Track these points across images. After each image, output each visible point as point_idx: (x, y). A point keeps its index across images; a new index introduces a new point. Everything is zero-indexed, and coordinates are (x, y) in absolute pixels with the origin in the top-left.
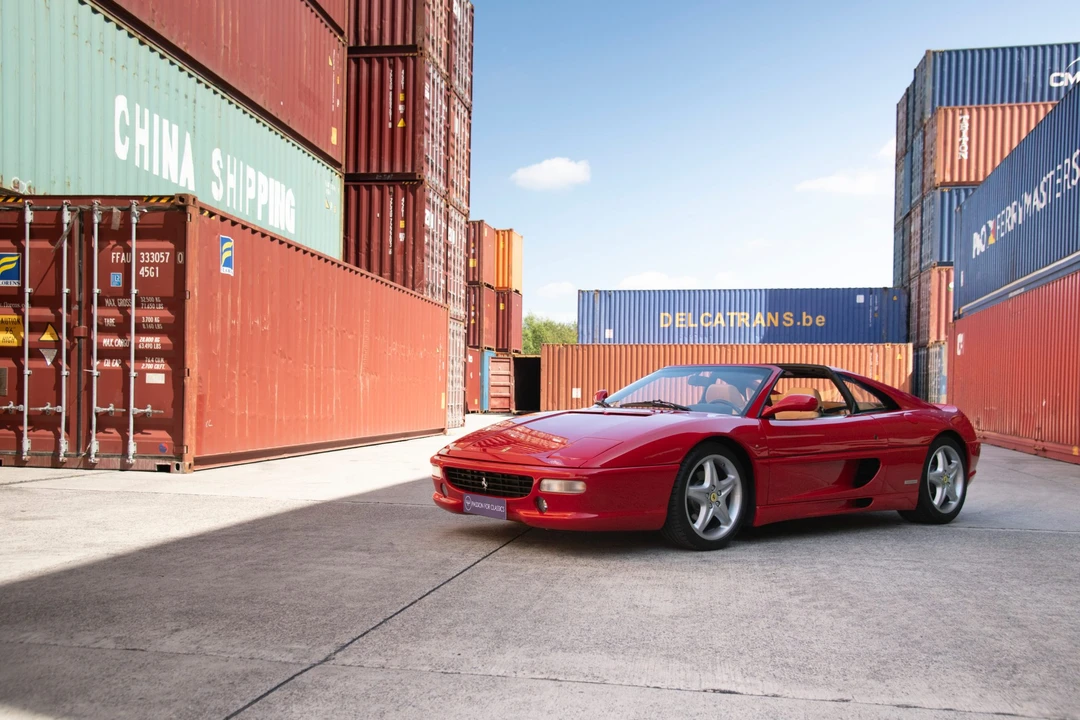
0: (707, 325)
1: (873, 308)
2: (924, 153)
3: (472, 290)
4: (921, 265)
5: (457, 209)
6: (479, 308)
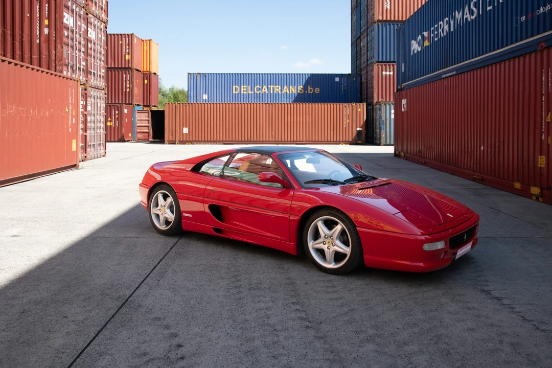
0: (258, 92)
1: (344, 85)
2: (367, 6)
3: (127, 72)
4: (367, 62)
5: (96, 17)
6: (131, 82)
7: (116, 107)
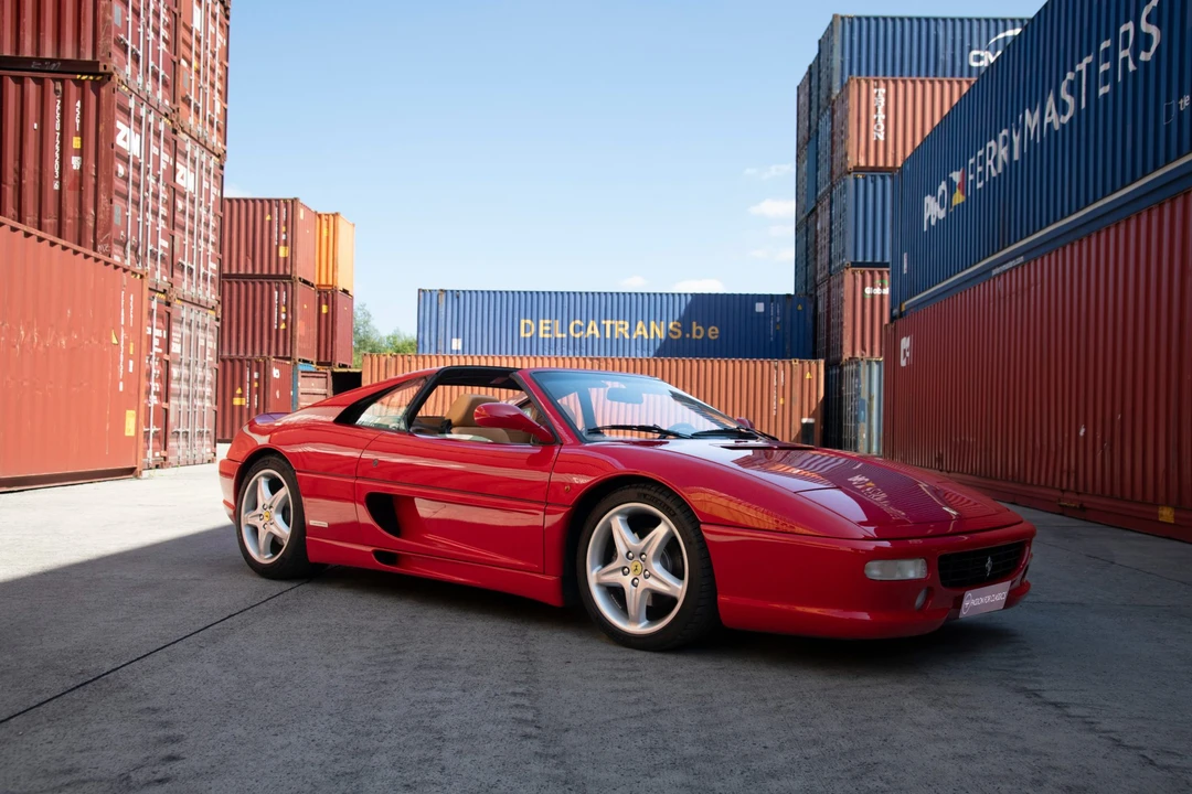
0: (578, 336)
1: (775, 319)
2: (832, 135)
3: (282, 286)
4: (830, 267)
5: (198, 141)
6: (291, 309)
7: (255, 365)
